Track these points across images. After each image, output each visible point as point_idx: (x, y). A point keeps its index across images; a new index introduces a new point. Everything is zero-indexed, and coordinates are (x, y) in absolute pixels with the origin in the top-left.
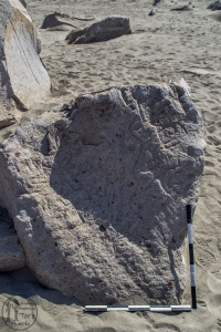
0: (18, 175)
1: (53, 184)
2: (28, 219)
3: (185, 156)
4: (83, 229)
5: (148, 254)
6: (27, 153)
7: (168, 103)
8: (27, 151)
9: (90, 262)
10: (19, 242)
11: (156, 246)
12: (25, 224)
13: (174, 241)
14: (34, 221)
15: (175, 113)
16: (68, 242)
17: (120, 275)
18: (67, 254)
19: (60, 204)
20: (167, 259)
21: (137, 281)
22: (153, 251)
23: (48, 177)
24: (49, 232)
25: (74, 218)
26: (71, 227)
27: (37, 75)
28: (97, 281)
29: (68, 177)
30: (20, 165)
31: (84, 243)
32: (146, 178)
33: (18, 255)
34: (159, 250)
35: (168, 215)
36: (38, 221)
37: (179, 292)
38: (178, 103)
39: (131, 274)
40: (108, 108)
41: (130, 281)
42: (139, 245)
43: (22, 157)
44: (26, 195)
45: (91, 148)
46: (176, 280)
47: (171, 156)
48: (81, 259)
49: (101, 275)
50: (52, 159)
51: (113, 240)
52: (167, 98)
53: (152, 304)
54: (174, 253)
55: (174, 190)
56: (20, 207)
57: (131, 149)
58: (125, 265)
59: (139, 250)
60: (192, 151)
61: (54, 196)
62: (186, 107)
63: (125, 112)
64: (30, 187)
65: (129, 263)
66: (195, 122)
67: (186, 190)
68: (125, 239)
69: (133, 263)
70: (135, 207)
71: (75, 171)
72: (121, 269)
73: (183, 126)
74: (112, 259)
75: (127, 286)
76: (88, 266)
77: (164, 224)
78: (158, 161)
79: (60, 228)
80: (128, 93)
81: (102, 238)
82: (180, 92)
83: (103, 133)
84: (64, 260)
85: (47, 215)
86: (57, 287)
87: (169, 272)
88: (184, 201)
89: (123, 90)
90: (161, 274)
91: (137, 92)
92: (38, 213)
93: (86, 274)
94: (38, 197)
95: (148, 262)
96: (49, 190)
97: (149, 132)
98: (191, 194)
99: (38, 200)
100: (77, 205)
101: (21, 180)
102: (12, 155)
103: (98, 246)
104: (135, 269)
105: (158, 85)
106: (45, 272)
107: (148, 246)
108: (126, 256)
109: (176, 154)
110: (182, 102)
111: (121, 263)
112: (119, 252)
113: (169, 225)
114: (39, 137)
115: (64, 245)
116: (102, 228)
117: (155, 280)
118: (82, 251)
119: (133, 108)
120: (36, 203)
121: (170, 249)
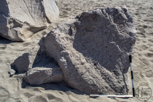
0: (60, 43)
1: (74, 47)
2: (65, 60)
3: (128, 36)
4: (88, 65)
5: (114, 75)
6: (63, 35)
7: (121, 15)
8: (63, 34)
9: (91, 78)
10: (61, 70)
11: (117, 72)
12: (64, 63)
13: (124, 70)
14: (67, 61)
15: (124, 19)
16: (81, 70)
17: (103, 83)
18: (82, 75)
19: (77, 55)
20: (122, 77)
21: (110, 86)
22: (116, 74)
23: (72, 44)
24: (74, 66)
25: (84, 60)
26: (83, 64)
27: (54, 8)
28: (94, 85)
29: (80, 44)
30: (60, 39)
31: (88, 70)
32: (113, 44)
33: (61, 75)
34: (119, 73)
35: (122, 59)
36: (69, 61)
37: (127, 90)
38: (124, 15)
39: (108, 83)
40: (96, 17)
41: (107, 85)
42: (111, 71)
43: (61, 36)
44: (64, 51)
45: (89, 32)
46: (126, 85)
47: (122, 36)
48: (87, 76)
49: (95, 83)
50: (73, 37)
51: (100, 69)
52: (120, 13)
53: (116, 94)
54: (125, 75)
55: (124, 49)
56: (61, 56)
57: (106, 33)
58: (105, 79)
59: (110, 73)
60: (131, 34)
61: (75, 51)
62: (128, 16)
63: (103, 18)
64: (65, 48)
65: (107, 78)
66: (132, 22)
67: (129, 49)
68: (105, 69)
69: (108, 78)
70: (108, 56)
71: (83, 42)
72: (104, 81)
73: (127, 24)
74: (100, 77)
75: (107, 87)
76: (90, 79)
77: (120, 63)
78: (117, 38)
79: (78, 64)
80: (104, 11)
81: (95, 69)
82: (125, 10)
83: (94, 27)
84: (80, 77)
85: (73, 59)
86: (77, 88)
87: (123, 82)
88: (128, 54)
89: (102, 10)
90: (120, 83)
91: (108, 10)
92: (69, 58)
93: (89, 83)
94: (69, 52)
95: (114, 78)
96: (73, 49)
97: (113, 26)
98: (131, 51)
99: (69, 53)
100: (84, 55)
101: (61, 45)
102: (57, 35)
103: (94, 71)
104: (109, 80)
105: (117, 8)
106: (73, 82)
107: (114, 72)
108: (106, 76)
109: (125, 35)
110: (126, 14)
111: (103, 78)
112: (103, 74)
113: (122, 63)
114: (68, 28)
115: (80, 71)
116: (95, 65)
117: (118, 85)
118: (87, 73)
119: (106, 16)
120: (68, 54)
121: (123, 73)
